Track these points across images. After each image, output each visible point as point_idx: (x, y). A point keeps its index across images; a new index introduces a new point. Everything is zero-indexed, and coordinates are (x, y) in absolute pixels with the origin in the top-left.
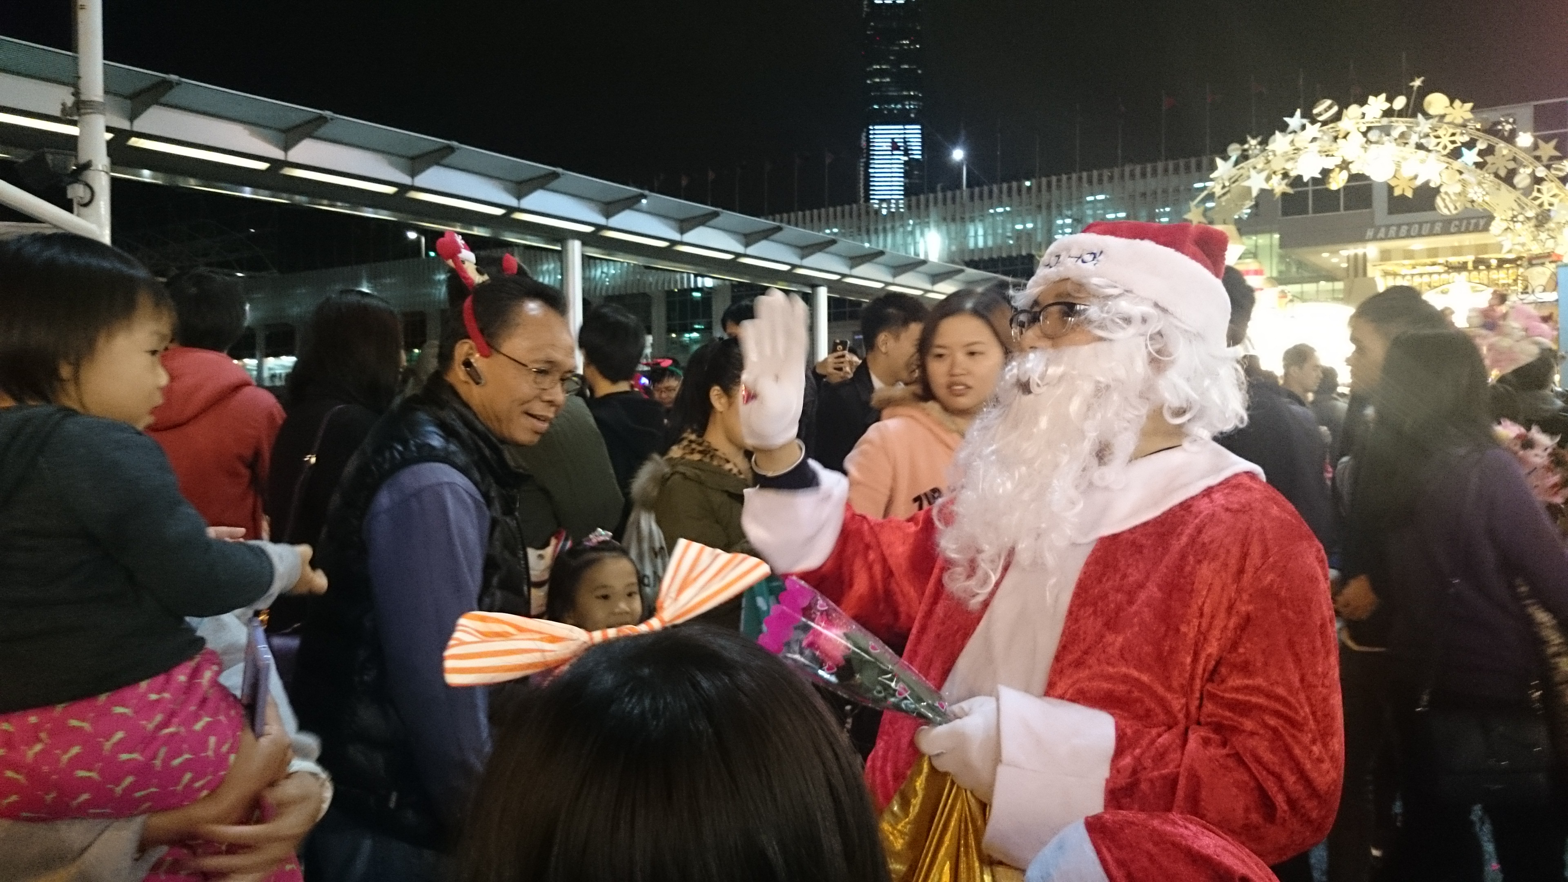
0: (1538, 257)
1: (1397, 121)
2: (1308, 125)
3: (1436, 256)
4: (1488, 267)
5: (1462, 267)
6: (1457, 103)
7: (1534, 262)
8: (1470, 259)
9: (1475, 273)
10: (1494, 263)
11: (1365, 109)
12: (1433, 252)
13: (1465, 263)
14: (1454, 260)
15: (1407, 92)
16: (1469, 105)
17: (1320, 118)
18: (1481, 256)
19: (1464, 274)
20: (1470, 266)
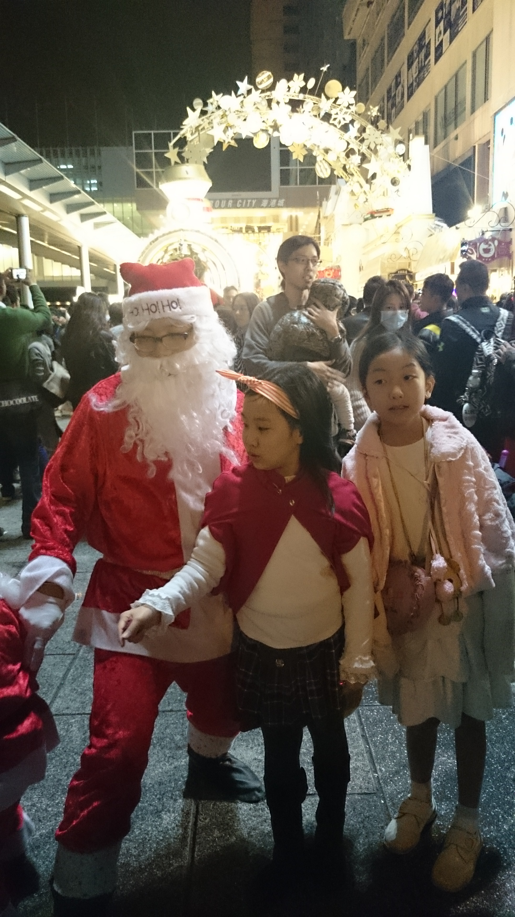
1: (309, 98)
2: (253, 90)
3: (226, 222)
4: (253, 231)
9: (246, 235)
10: (256, 230)
11: (291, 83)
12: (224, 220)
13: (241, 228)
14: (236, 226)
15: (317, 74)
16: (354, 93)
17: (261, 87)
18: (249, 225)
19: (241, 235)
20: (244, 230)
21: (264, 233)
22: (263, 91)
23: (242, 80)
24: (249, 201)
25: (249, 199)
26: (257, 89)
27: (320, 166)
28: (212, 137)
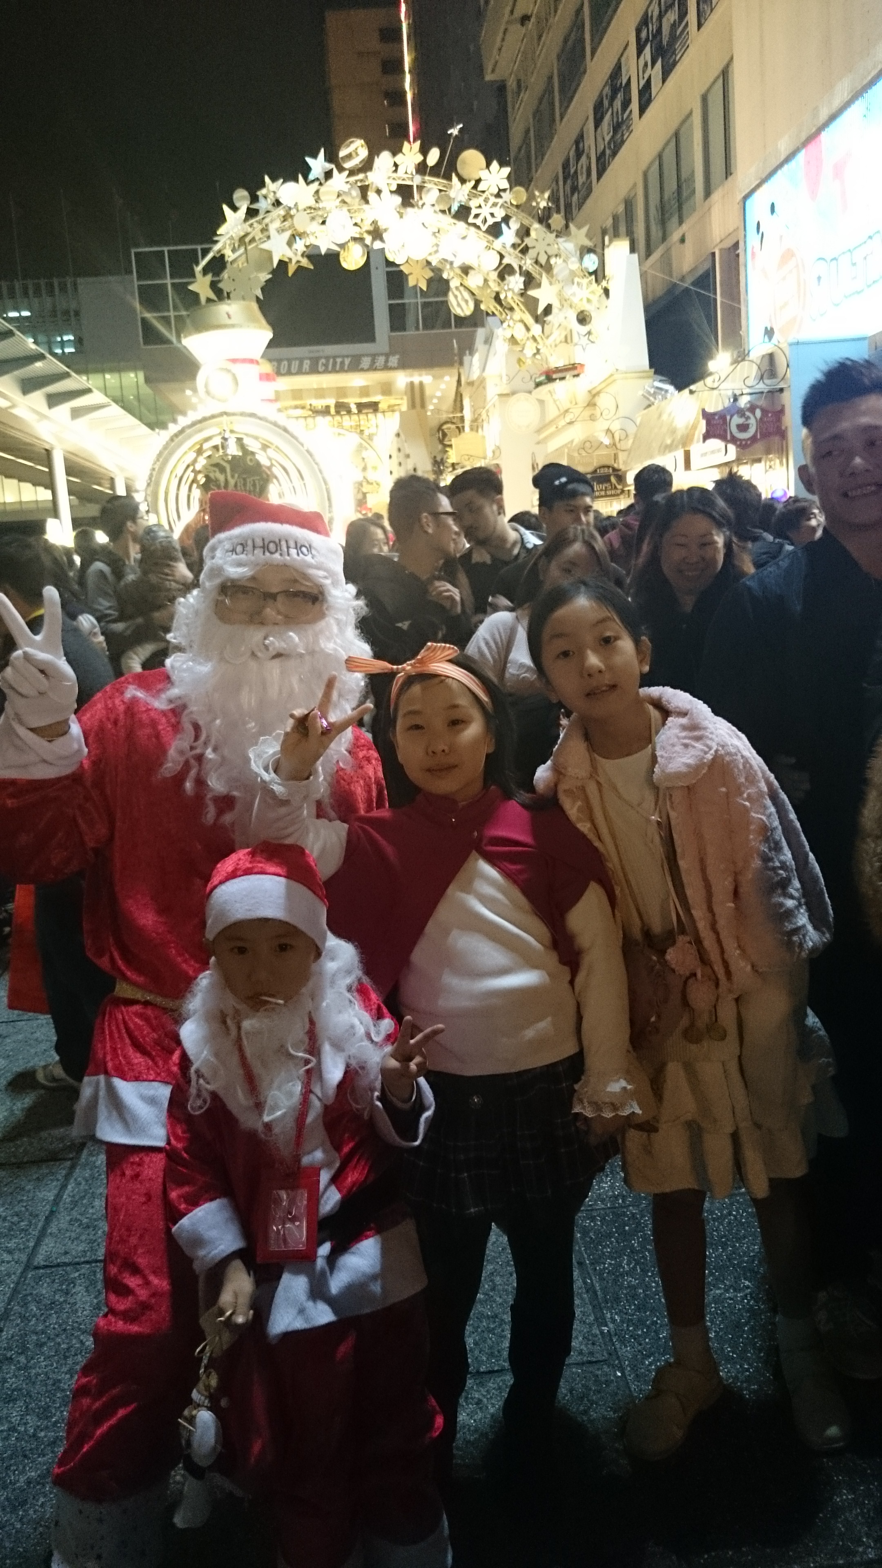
0: (558, 370)
1: (430, 182)
2: (335, 171)
3: (301, 398)
4: (349, 412)
5: (326, 411)
6: (495, 165)
7: (554, 376)
8: (331, 402)
9: (338, 418)
10: (354, 409)
11: (399, 158)
12: (297, 394)
13: (328, 407)
14: (319, 403)
15: (442, 141)
16: (507, 170)
17: (348, 165)
18: (341, 401)
19: (329, 418)
20: (333, 411)
21: (367, 413)
22: (352, 173)
23: (315, 156)
24: (339, 360)
25: (339, 357)
26: (341, 169)
27: (456, 297)
28: (269, 254)
